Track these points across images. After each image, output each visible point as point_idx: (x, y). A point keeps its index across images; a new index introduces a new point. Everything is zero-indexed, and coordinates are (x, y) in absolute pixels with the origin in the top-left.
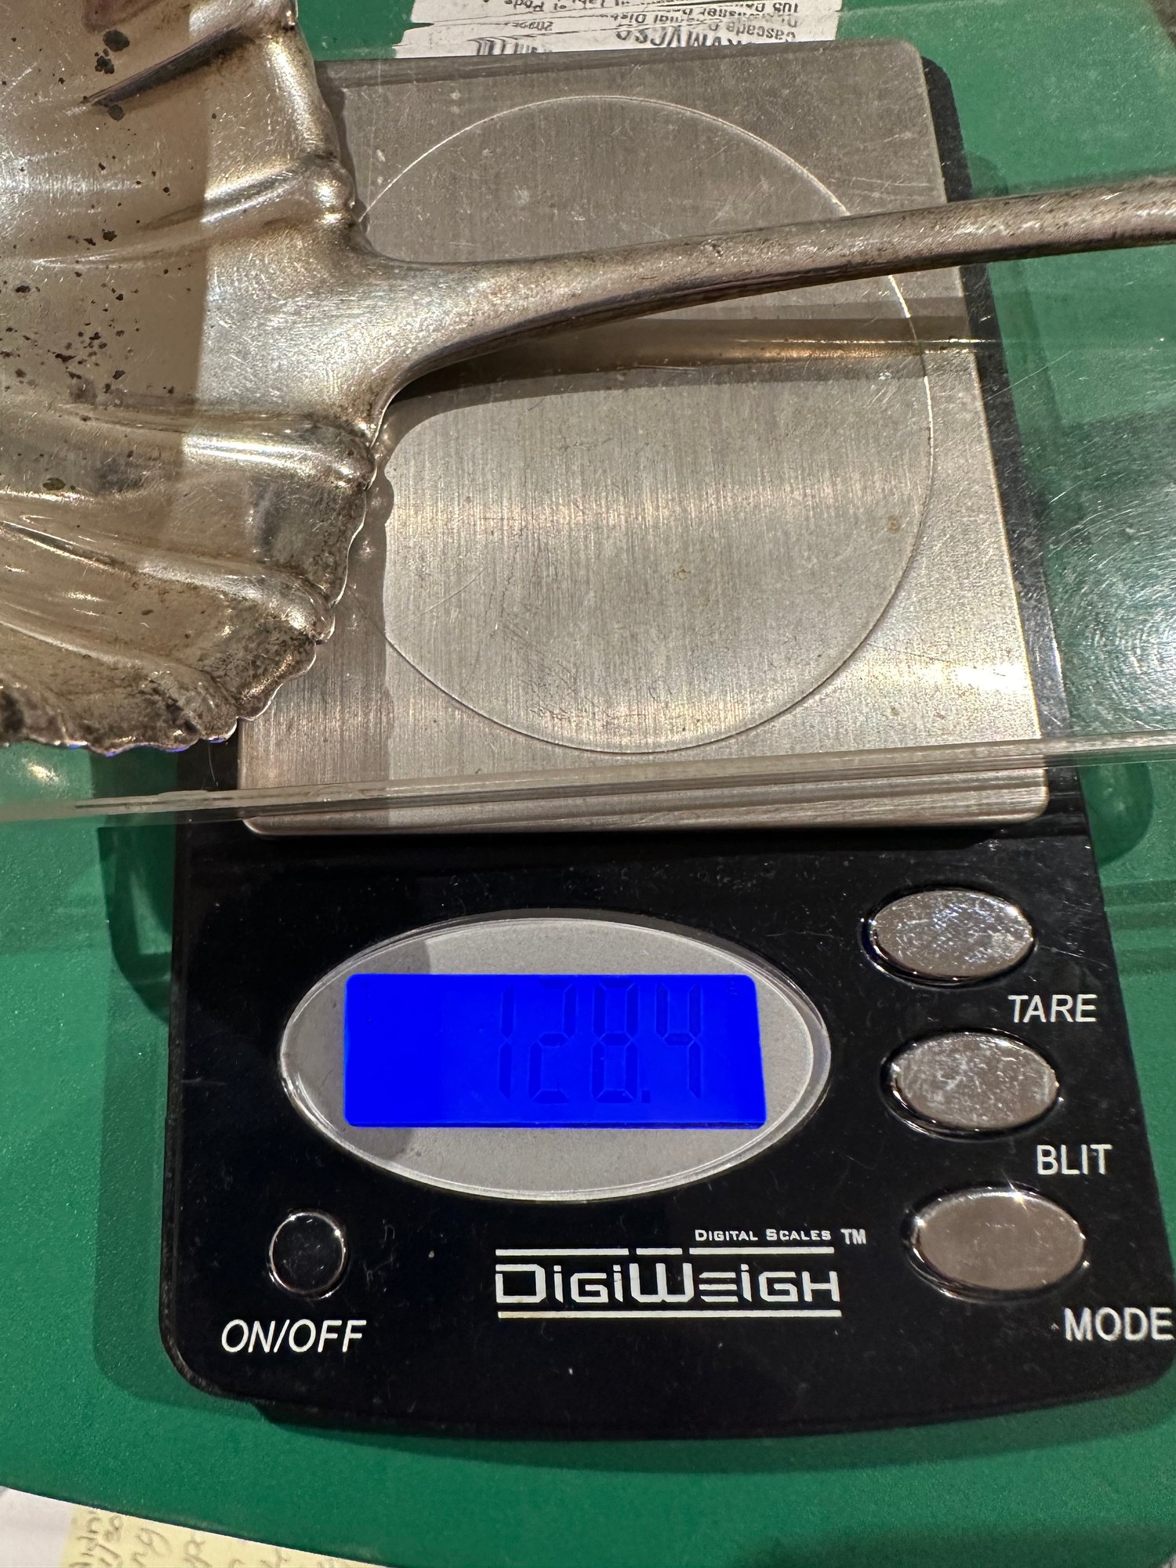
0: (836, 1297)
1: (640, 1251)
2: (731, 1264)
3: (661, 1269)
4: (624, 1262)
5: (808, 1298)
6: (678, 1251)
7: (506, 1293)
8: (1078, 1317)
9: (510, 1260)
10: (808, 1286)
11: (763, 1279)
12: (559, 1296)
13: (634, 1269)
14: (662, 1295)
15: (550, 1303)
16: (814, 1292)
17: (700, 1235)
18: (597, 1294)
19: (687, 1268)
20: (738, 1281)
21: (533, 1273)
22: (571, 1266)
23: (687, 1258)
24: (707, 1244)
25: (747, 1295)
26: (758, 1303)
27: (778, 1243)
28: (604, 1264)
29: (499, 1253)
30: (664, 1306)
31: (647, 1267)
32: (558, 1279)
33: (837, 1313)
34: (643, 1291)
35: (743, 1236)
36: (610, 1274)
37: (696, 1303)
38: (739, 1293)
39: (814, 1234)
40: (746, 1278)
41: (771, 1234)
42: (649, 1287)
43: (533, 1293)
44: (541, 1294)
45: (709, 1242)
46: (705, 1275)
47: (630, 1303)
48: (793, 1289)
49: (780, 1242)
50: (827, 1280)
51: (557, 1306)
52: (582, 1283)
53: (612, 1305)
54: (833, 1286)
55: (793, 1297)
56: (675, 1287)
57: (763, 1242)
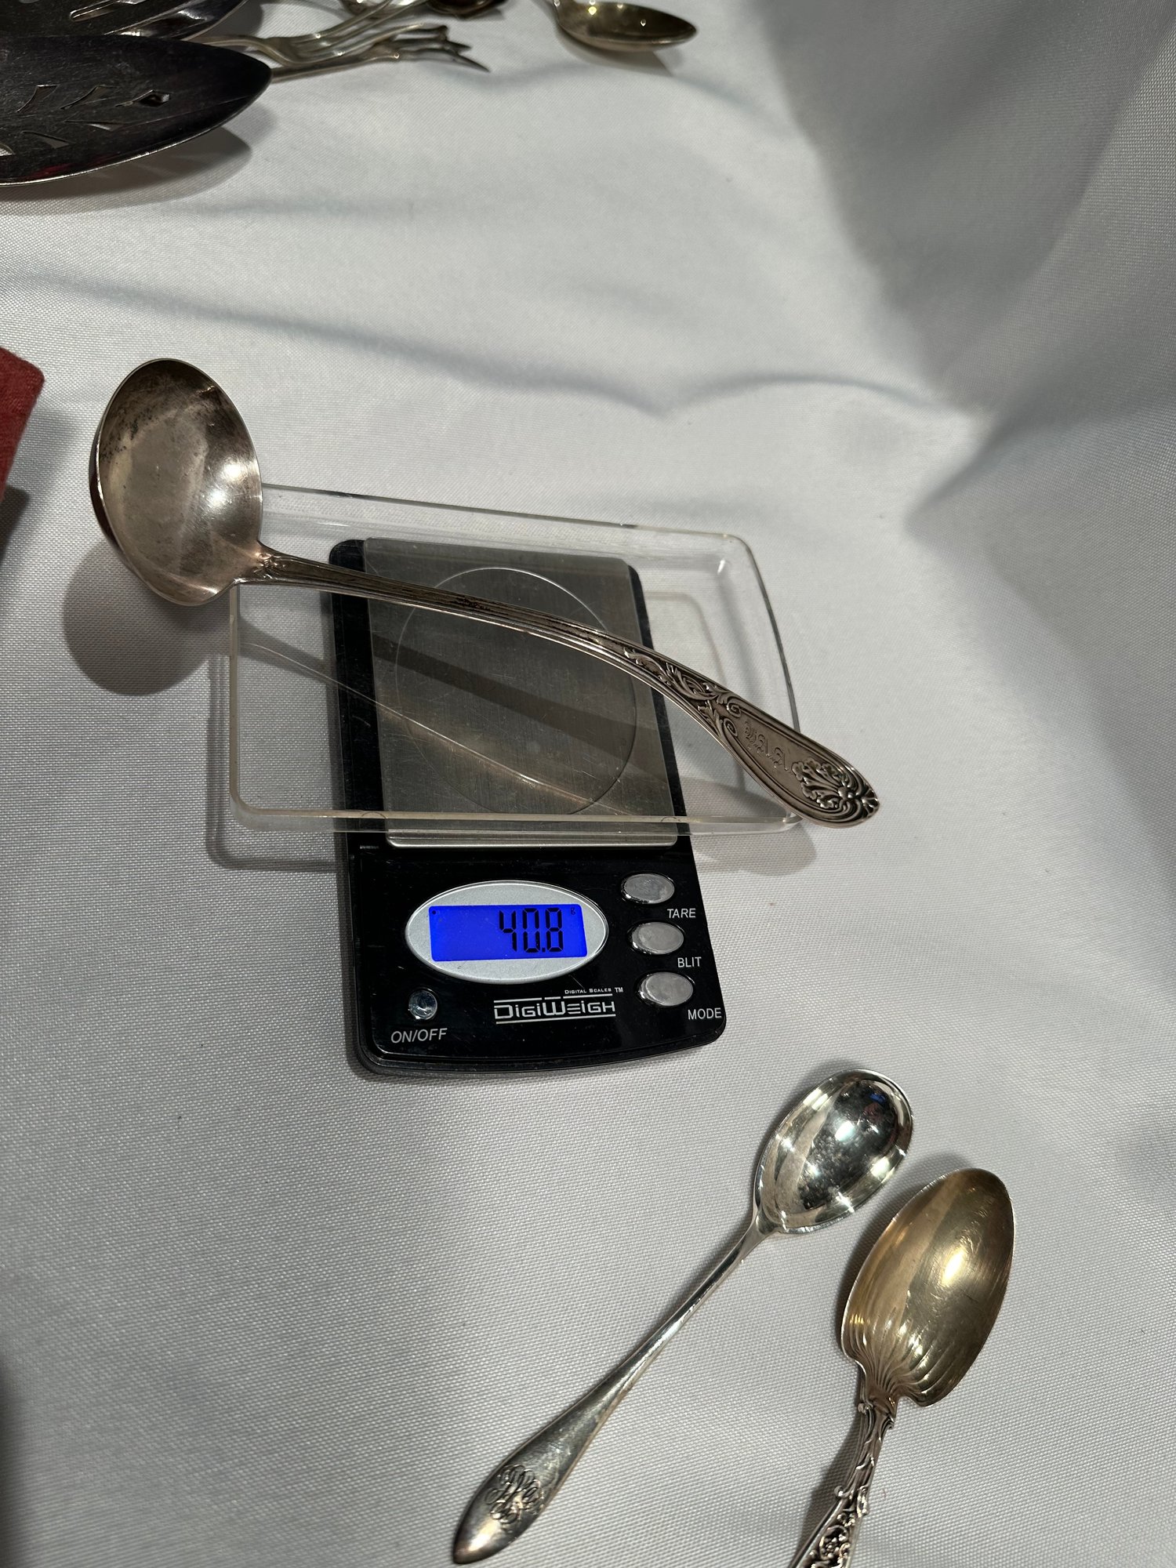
0: (614, 1010)
1: (546, 998)
2: (578, 1001)
3: (553, 1004)
4: (541, 1002)
5: (604, 1011)
6: (559, 998)
7: (499, 1015)
8: (692, 1013)
9: (499, 1004)
10: (604, 1007)
11: (589, 1005)
12: (518, 1015)
13: (544, 1005)
14: (555, 1012)
15: (515, 1018)
16: (606, 1009)
17: (566, 992)
18: (531, 1014)
19: (563, 1003)
20: (580, 1006)
21: (508, 1008)
22: (521, 1005)
23: (562, 1000)
24: (569, 995)
25: (584, 1011)
26: (588, 1013)
27: (593, 993)
28: (533, 1003)
29: (495, 1002)
30: (555, 1016)
31: (549, 1003)
32: (517, 1009)
33: (615, 1015)
34: (548, 1012)
35: (581, 991)
36: (536, 1007)
37: (566, 1015)
38: (581, 1010)
39: (605, 990)
40: (583, 1005)
41: (591, 990)
42: (550, 1010)
43: (509, 1015)
44: (511, 1015)
45: (570, 994)
46: (569, 1005)
47: (544, 1016)
48: (599, 1008)
49: (594, 993)
50: (611, 1005)
51: (517, 1019)
52: (526, 1010)
53: (537, 1017)
54: (613, 1006)
55: (600, 1011)
56: (559, 1009)
57: (589, 993)
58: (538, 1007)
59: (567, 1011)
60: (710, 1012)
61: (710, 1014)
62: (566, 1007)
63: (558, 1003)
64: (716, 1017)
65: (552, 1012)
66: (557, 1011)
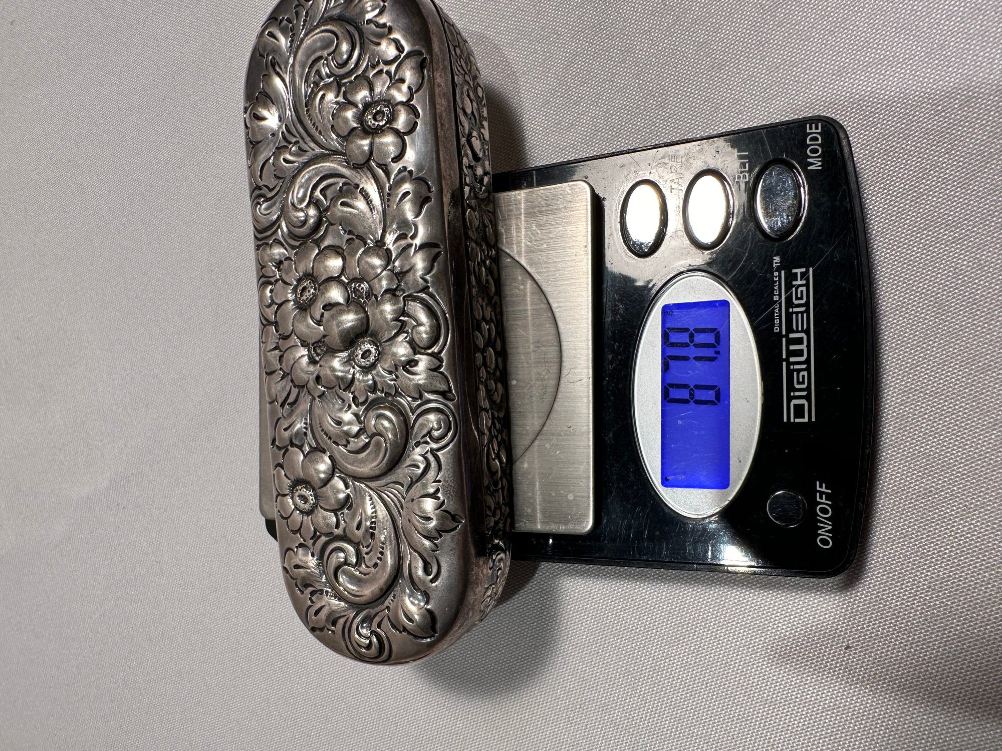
58: (796, 367)
59: (803, 331)
60: (812, 139)
61: (816, 139)
62: (797, 331)
63: (790, 342)
64: (819, 130)
65: (802, 350)
66: (802, 343)
